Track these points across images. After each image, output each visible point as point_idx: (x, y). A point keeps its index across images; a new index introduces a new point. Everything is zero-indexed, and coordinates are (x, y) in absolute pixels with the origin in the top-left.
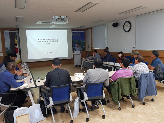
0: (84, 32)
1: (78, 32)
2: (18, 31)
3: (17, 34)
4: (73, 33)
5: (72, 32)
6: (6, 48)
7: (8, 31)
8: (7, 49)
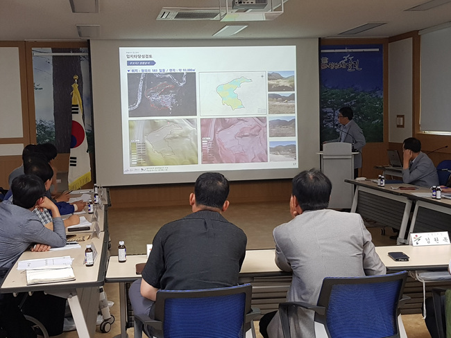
0: (379, 54)
1: (352, 54)
2: (87, 54)
3: (83, 65)
4: (325, 60)
5: (321, 55)
6: (38, 123)
7: (48, 54)
8: (42, 127)
